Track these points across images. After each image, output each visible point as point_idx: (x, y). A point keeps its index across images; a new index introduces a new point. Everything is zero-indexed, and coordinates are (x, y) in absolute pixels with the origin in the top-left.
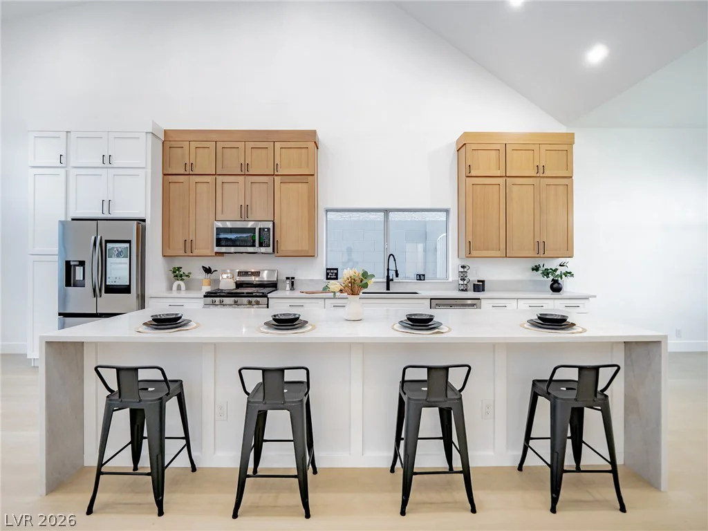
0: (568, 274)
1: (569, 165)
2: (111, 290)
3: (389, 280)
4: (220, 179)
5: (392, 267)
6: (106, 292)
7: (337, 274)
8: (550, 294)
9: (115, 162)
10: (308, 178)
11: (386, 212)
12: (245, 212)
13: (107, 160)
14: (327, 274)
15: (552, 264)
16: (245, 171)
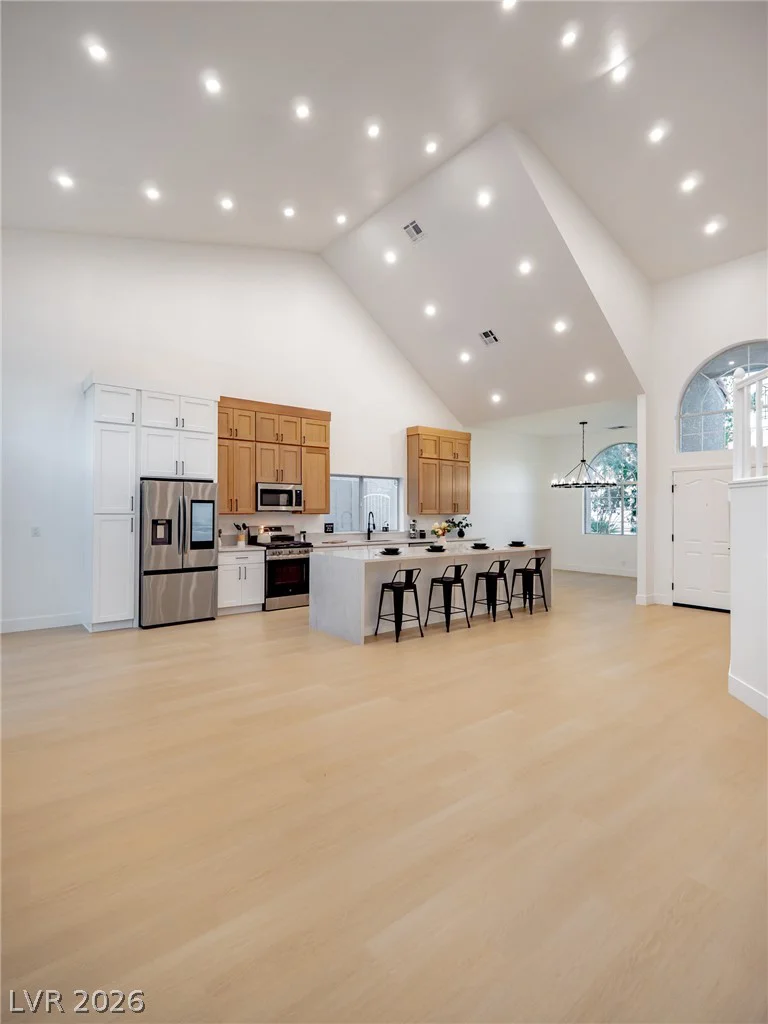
0: (467, 525)
1: (468, 454)
2: (196, 545)
3: (369, 532)
4: (258, 444)
5: (371, 522)
6: (192, 548)
7: (332, 528)
8: (457, 538)
9: (186, 427)
10: (324, 450)
11: (361, 478)
12: (280, 475)
13: (180, 423)
14: (326, 528)
15: (457, 519)
16: (279, 440)
